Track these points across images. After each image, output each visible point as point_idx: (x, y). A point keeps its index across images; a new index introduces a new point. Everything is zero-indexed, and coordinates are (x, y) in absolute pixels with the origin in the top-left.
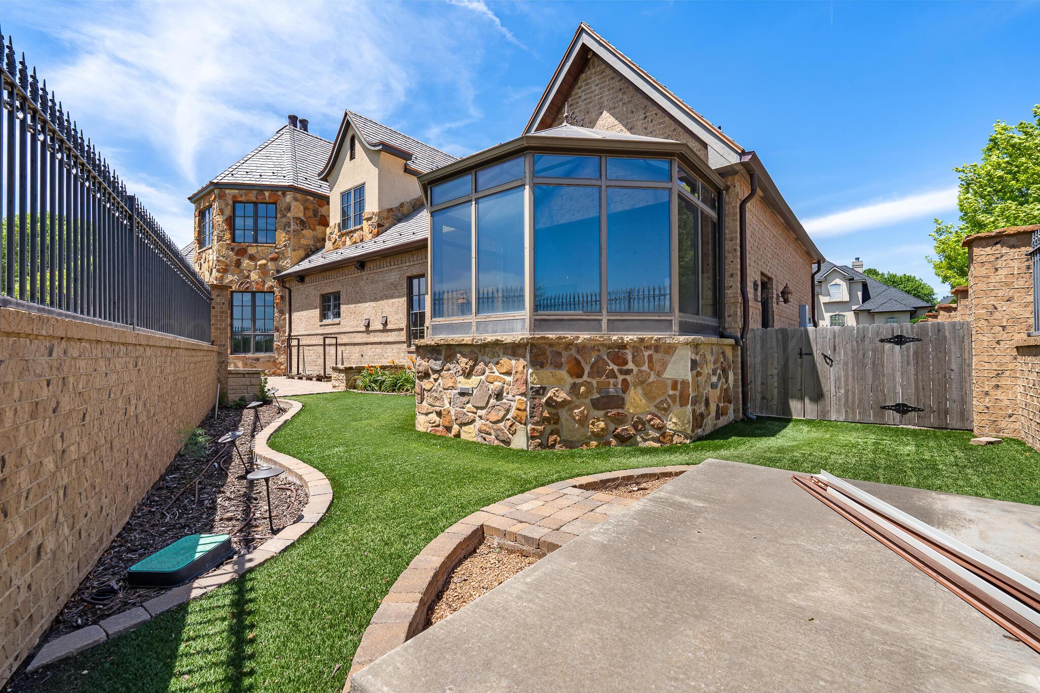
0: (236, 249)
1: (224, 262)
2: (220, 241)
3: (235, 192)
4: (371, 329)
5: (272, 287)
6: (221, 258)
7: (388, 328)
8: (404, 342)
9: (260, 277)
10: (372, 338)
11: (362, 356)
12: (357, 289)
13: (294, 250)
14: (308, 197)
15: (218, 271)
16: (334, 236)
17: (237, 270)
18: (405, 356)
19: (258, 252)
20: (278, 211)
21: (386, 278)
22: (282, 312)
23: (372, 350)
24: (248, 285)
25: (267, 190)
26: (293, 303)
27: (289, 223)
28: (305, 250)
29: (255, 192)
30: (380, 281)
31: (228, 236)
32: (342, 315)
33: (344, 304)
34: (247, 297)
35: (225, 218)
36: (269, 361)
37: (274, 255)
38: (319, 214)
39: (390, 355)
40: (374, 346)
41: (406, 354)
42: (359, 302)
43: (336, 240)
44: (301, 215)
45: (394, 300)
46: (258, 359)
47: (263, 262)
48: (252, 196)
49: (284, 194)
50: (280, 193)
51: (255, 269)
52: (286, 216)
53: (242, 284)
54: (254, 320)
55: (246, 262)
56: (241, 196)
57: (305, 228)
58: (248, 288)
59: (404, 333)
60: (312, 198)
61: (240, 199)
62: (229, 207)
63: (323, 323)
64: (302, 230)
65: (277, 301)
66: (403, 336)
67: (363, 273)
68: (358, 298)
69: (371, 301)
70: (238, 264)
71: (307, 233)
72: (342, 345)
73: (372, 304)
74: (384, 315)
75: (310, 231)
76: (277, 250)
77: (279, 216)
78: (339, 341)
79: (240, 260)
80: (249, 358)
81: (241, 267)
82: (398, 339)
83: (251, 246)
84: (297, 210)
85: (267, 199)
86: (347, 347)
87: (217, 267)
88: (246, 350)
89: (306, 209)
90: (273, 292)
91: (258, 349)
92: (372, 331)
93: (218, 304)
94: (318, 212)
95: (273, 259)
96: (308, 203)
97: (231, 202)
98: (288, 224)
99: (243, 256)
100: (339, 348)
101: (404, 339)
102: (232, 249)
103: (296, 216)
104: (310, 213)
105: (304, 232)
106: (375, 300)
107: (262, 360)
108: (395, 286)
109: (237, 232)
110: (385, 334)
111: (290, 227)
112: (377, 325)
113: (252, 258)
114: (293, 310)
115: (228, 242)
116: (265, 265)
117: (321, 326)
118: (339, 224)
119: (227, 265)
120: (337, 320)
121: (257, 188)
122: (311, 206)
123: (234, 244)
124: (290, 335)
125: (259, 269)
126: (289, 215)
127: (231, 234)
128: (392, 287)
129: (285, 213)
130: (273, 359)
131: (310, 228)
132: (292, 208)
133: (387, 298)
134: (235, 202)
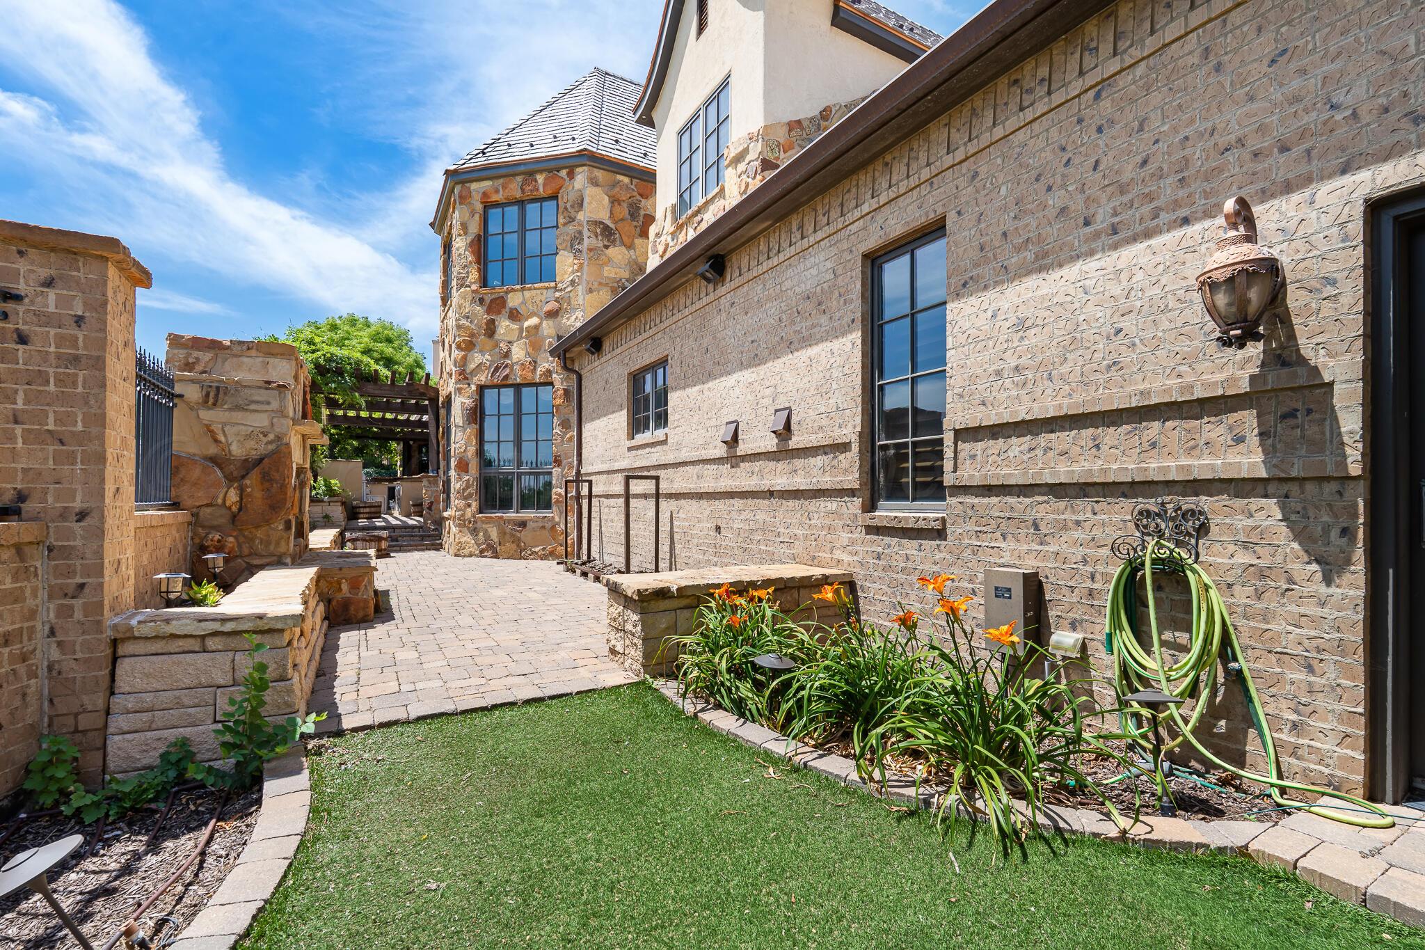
0: (488, 299)
1: (467, 328)
2: (462, 286)
3: (487, 184)
4: (742, 449)
5: (549, 372)
6: (463, 322)
7: (795, 442)
8: (852, 493)
9: (528, 354)
10: (744, 478)
11: (718, 529)
12: (706, 342)
13: (591, 291)
14: (620, 177)
15: (459, 347)
16: (663, 238)
17: (490, 343)
18: (853, 542)
19: (524, 302)
20: (561, 210)
21: (787, 284)
22: (565, 425)
23: (744, 515)
24: (507, 371)
25: (541, 171)
26: (584, 403)
27: (580, 233)
28: (614, 291)
29: (519, 179)
30: (769, 299)
31: (474, 275)
32: (670, 418)
33: (676, 389)
34: (508, 396)
35: (469, 239)
36: (543, 527)
37: (553, 305)
38: (642, 213)
39: (800, 532)
40: (750, 502)
41: (859, 534)
42: (711, 376)
43: (667, 245)
44: (604, 216)
45: (813, 351)
46: (523, 524)
47: (533, 321)
48: (514, 189)
49: (571, 175)
50: (563, 173)
51: (520, 337)
52: (574, 221)
53: (497, 369)
54: (518, 442)
55: (504, 326)
56: (497, 191)
57: (614, 242)
58: (506, 377)
59: (850, 462)
60: (626, 180)
61: (494, 198)
62: (477, 217)
63: (634, 443)
64: (607, 247)
65: (558, 401)
66: (848, 470)
67: (722, 290)
68: (709, 365)
69: (742, 366)
70: (491, 330)
71: (617, 253)
72: (670, 496)
73: (747, 375)
74: (782, 402)
75: (623, 249)
76: (557, 294)
77: (561, 221)
78: (663, 487)
79: (493, 321)
80: (509, 521)
81: (497, 337)
82: (827, 481)
83: (513, 290)
84: (597, 205)
85: (541, 189)
86: (683, 502)
87: (457, 339)
88: (506, 504)
89: (614, 201)
90: (551, 384)
91: (525, 504)
92: (744, 458)
93: (46, 320)
94: (639, 208)
95: (552, 314)
96: (617, 189)
97: (479, 207)
98: (579, 237)
99: (499, 313)
100: (663, 504)
101: (852, 479)
102: (481, 301)
103: (595, 217)
104: (623, 211)
105: (611, 251)
106: (756, 360)
107: (530, 525)
108: (818, 301)
109: (490, 266)
110: (782, 466)
111: (581, 242)
112: (759, 439)
113: (515, 315)
114: (584, 419)
115: (474, 287)
116: (537, 327)
117: (630, 449)
118: (674, 207)
119: (472, 335)
120: (660, 434)
121: (522, 168)
122: (624, 196)
123: (483, 291)
124: (578, 472)
125: (527, 337)
126: (581, 216)
127: (479, 270)
128: (809, 306)
129: (573, 214)
130: (549, 525)
131: (623, 244)
132: (586, 200)
133: (791, 346)
134: (488, 206)
